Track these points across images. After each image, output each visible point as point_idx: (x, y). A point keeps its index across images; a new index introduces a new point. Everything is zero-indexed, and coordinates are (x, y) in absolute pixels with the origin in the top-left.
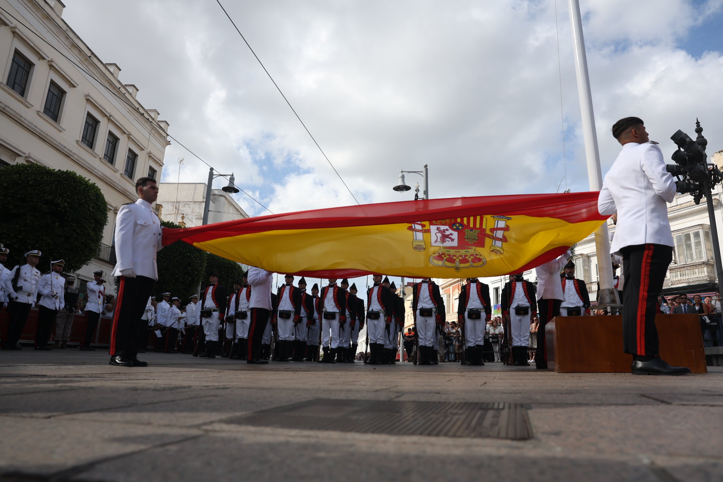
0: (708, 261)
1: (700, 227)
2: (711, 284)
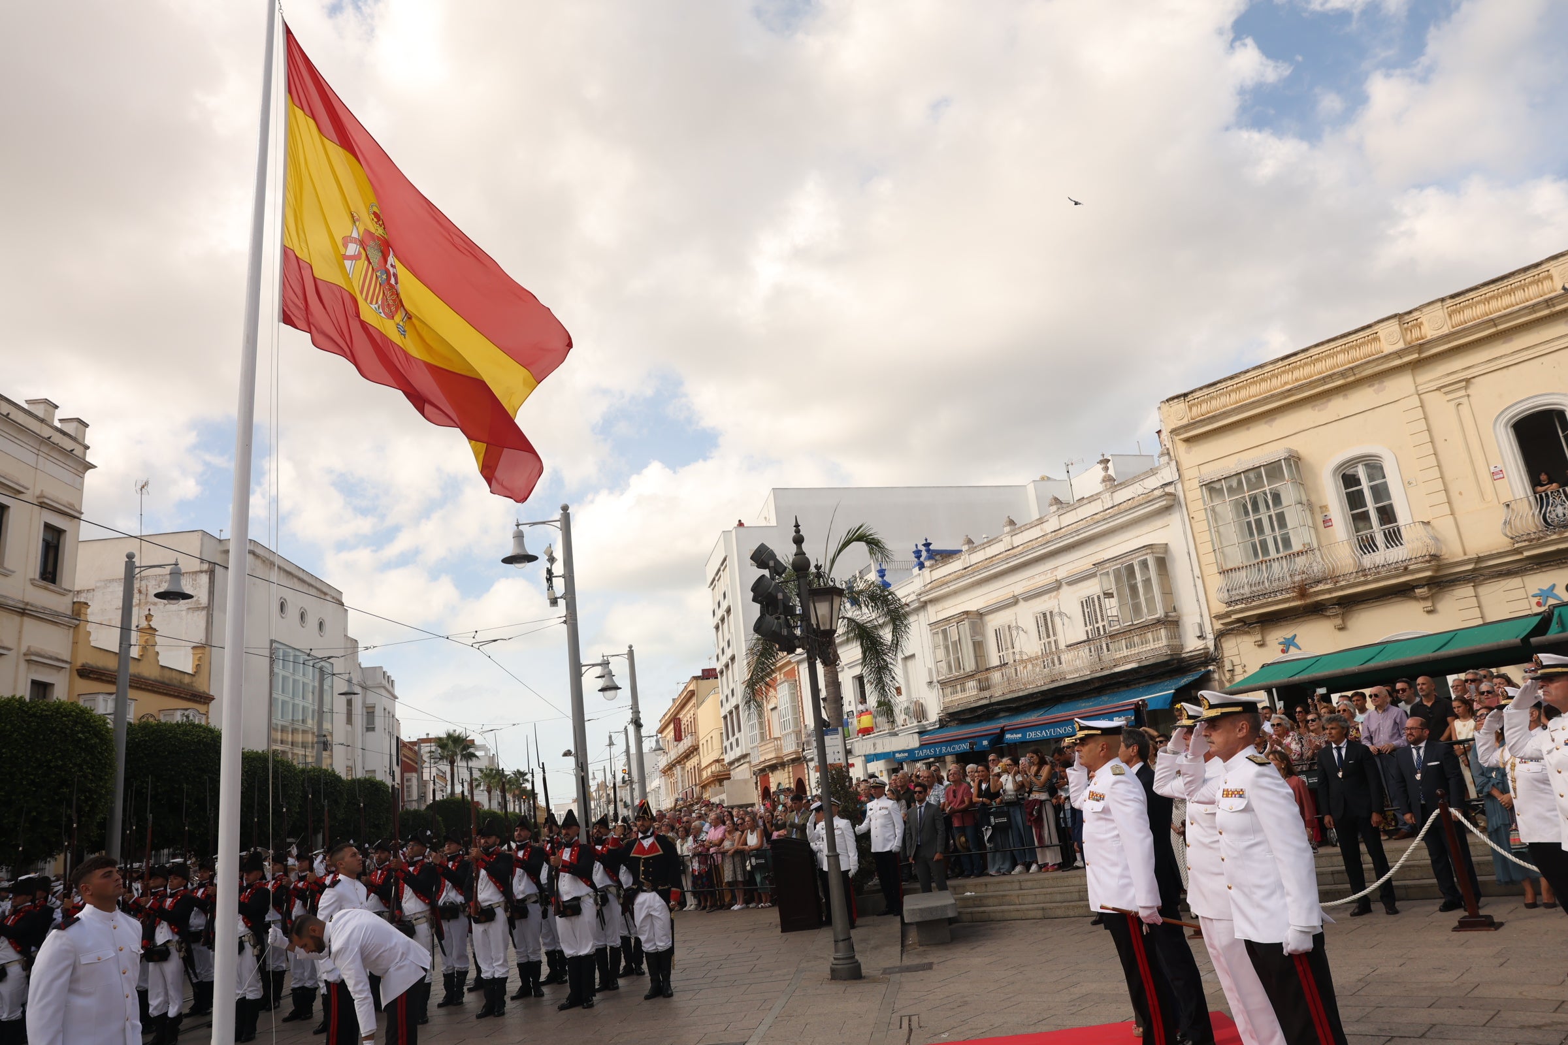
0: (1167, 616)
1: (1149, 551)
2: (1176, 661)
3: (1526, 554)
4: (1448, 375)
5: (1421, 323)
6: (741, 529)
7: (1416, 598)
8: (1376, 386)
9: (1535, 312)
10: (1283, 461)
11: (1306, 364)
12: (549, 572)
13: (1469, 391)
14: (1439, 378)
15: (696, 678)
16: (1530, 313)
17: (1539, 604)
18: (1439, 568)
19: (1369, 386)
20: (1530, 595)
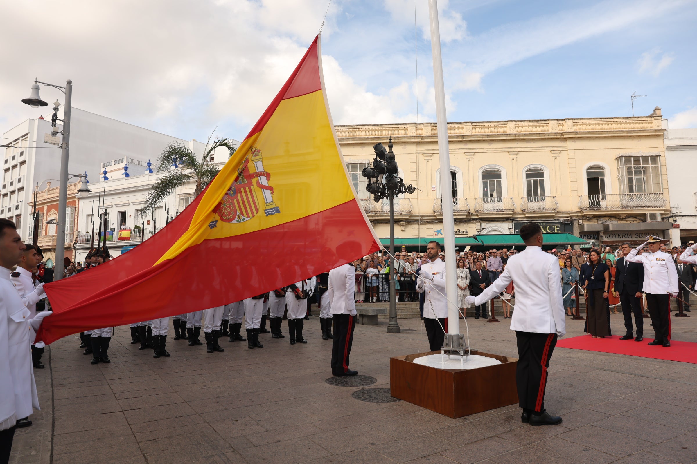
3: (438, 217)
4: (427, 150)
5: (422, 129)
6: (42, 120)
7: (400, 225)
8: (403, 146)
9: (458, 138)
10: (367, 164)
11: (380, 130)
12: (55, 116)
13: (432, 158)
14: (424, 150)
16: (456, 138)
17: (436, 235)
18: (410, 216)
19: (401, 146)
20: (434, 231)
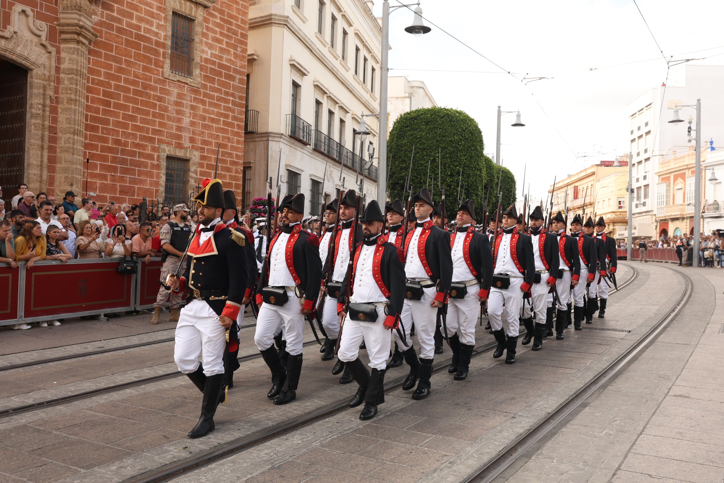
6: (664, 87)
12: (690, 128)
15: (598, 165)
